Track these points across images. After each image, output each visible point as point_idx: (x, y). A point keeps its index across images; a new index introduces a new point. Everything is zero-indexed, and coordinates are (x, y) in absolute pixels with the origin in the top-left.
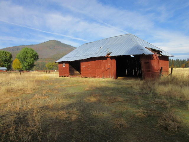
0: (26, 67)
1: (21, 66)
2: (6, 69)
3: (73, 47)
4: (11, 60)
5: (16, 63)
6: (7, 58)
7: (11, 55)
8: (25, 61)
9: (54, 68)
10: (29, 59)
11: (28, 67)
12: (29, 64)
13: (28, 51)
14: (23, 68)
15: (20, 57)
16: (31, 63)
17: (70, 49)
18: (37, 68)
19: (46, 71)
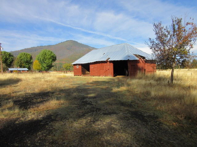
0: (45, 68)
1: (41, 67)
2: (28, 70)
3: (90, 47)
4: (31, 61)
5: (36, 64)
6: (28, 59)
7: (31, 56)
8: (44, 62)
9: (71, 68)
10: (47, 60)
11: (46, 68)
12: (48, 65)
13: (47, 53)
14: (42, 69)
15: (40, 58)
16: (50, 64)
17: (87, 49)
18: (55, 68)
19: (63, 71)
